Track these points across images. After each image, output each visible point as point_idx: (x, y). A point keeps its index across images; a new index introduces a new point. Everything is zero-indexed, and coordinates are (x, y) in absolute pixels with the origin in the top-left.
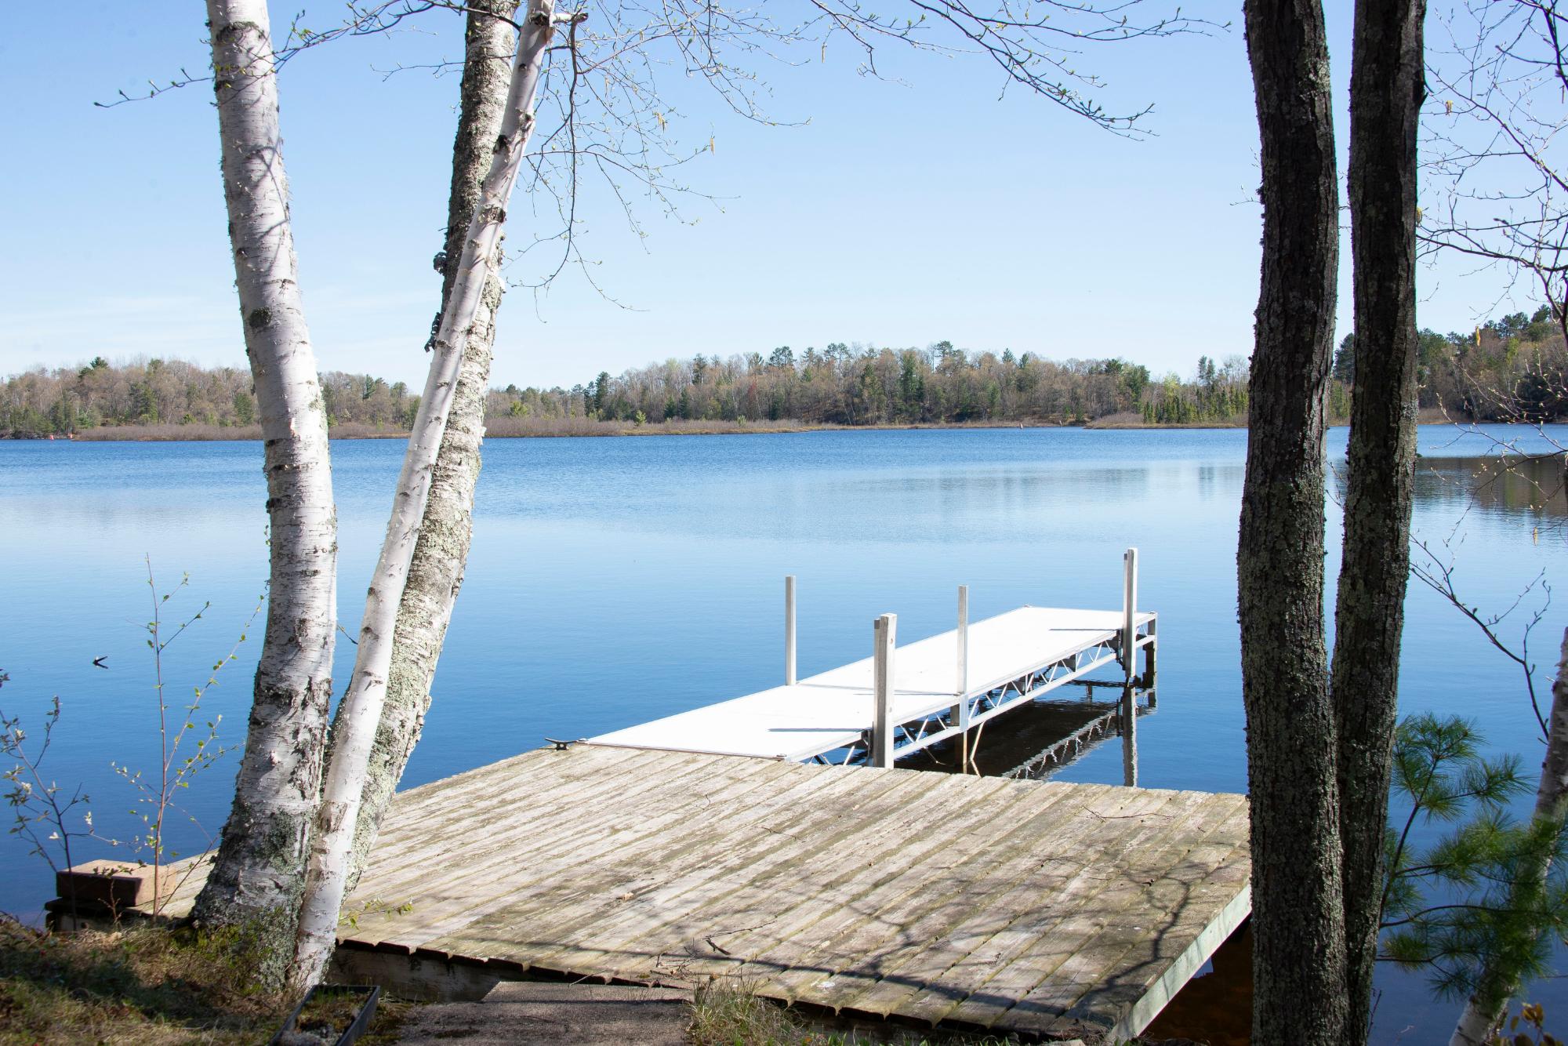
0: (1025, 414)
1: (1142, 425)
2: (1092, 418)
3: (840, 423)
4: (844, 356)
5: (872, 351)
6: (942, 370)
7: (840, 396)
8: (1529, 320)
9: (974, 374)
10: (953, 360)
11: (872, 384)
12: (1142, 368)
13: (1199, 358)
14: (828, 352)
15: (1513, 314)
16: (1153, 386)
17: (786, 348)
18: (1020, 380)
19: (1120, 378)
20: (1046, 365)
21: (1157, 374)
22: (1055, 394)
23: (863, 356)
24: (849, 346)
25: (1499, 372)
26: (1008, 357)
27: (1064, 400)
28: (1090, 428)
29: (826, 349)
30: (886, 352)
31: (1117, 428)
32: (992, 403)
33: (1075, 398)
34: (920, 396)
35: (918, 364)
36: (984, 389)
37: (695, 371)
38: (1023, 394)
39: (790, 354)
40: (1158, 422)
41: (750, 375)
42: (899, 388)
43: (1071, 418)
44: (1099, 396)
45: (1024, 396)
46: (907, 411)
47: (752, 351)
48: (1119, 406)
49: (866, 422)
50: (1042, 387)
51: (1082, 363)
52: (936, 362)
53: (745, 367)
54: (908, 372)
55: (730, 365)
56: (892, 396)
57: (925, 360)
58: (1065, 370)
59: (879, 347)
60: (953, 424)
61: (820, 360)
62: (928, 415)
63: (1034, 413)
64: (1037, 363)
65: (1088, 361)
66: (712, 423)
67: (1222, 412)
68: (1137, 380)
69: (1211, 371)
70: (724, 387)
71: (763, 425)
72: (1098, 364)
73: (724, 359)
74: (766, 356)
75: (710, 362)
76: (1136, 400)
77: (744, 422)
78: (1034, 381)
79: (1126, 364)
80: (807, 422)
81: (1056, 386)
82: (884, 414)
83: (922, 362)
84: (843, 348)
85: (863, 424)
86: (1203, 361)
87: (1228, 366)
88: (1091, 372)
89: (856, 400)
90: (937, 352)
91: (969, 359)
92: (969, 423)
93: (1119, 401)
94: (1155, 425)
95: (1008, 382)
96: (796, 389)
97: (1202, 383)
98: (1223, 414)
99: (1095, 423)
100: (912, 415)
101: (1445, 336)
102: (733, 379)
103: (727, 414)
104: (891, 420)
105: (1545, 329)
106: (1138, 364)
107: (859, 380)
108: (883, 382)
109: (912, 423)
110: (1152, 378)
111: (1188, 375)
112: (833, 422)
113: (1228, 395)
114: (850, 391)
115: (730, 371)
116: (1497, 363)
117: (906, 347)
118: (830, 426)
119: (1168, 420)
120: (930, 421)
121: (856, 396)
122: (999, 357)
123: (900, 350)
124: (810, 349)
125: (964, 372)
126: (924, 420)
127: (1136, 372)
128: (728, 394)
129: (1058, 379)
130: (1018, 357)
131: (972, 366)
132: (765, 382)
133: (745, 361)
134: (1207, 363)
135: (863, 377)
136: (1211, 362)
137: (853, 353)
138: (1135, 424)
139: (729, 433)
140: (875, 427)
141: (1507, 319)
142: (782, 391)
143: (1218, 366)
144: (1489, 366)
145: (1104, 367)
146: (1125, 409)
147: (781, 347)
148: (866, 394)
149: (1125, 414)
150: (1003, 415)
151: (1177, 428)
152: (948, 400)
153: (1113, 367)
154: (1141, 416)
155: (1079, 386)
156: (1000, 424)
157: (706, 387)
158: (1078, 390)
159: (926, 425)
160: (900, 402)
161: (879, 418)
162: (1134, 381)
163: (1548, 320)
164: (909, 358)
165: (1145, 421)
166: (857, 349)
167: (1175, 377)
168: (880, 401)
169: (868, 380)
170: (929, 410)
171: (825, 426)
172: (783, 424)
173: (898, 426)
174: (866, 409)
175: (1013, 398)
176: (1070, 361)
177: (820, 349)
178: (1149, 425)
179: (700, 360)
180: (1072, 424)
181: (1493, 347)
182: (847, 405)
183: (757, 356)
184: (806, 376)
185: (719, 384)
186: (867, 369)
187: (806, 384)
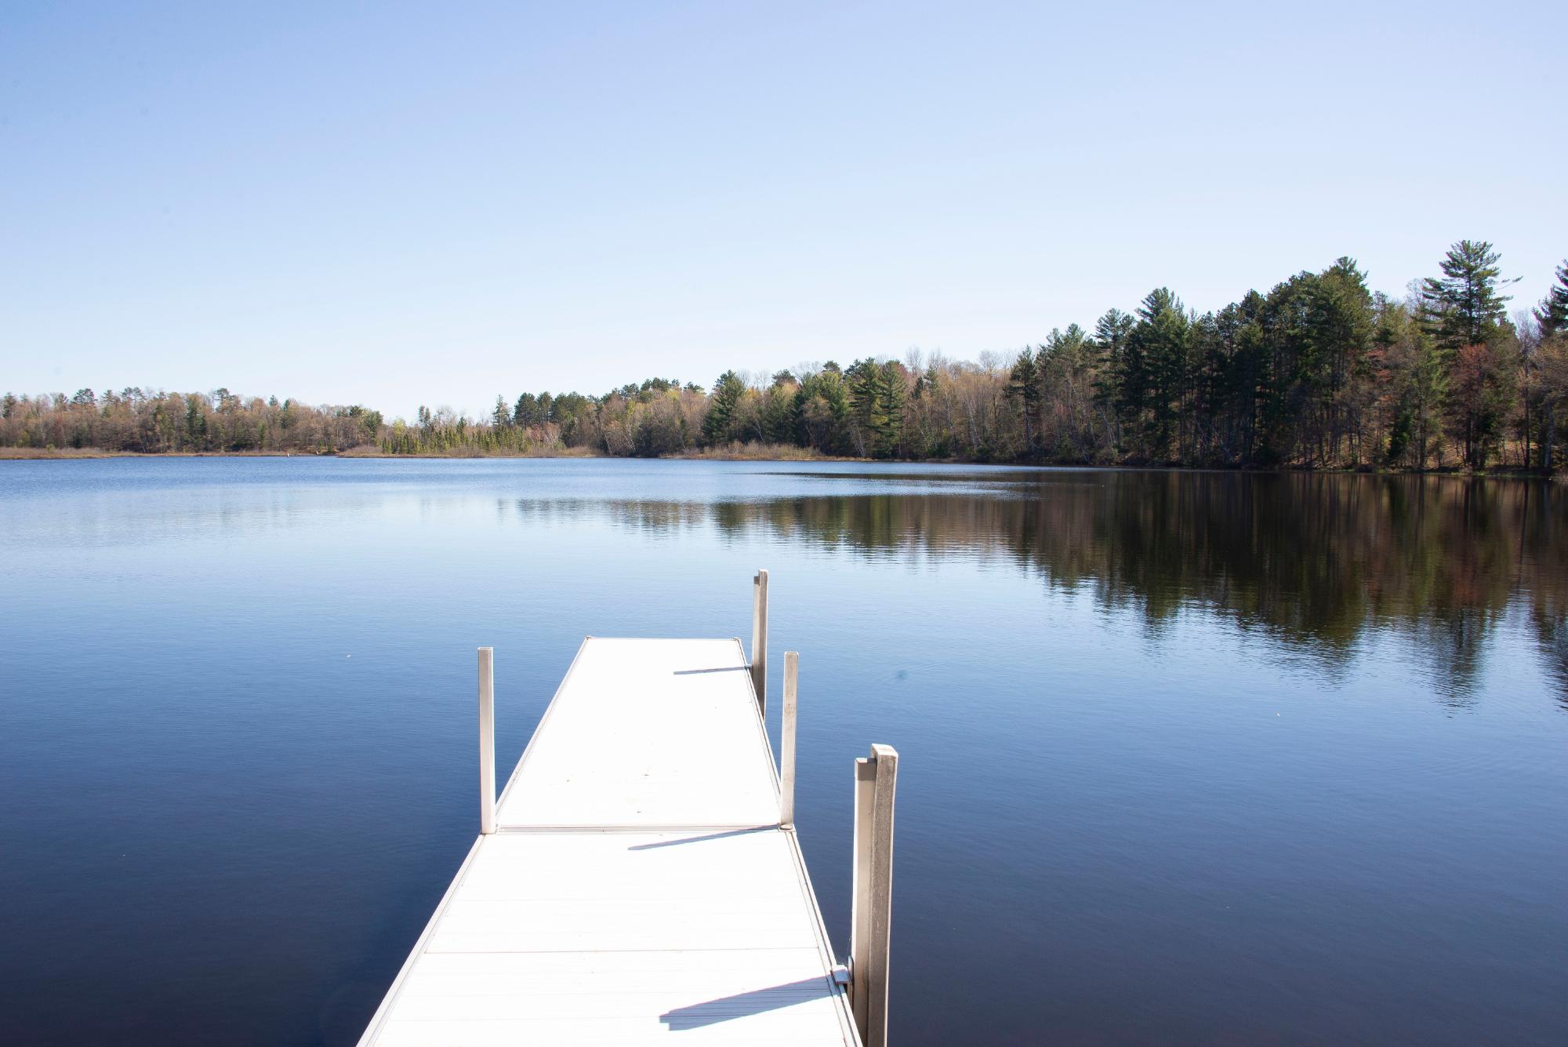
0: (289, 446)
1: (382, 455)
2: (342, 450)
3: (136, 451)
4: (139, 398)
5: (162, 394)
6: (221, 410)
7: (135, 430)
8: (639, 389)
9: (247, 414)
10: (231, 404)
11: (163, 421)
12: (378, 413)
13: (419, 406)
14: (124, 394)
15: (629, 384)
16: (385, 427)
17: (88, 390)
18: (284, 420)
19: (361, 420)
20: (304, 408)
21: (388, 419)
22: (310, 432)
23: (154, 398)
24: (143, 389)
25: (624, 423)
26: (274, 402)
27: (318, 436)
28: (342, 457)
29: (123, 391)
30: (174, 396)
31: (363, 457)
32: (262, 437)
33: (327, 434)
34: (203, 431)
35: (201, 406)
36: (255, 427)
37: (6, 407)
38: (287, 431)
39: (92, 395)
40: (393, 453)
41: (56, 411)
42: (186, 424)
43: (324, 449)
44: (346, 435)
45: (287, 433)
46: (192, 442)
47: (58, 391)
48: (361, 441)
49: (158, 451)
50: (301, 426)
51: (332, 408)
52: (216, 405)
53: (51, 405)
54: (193, 411)
55: (38, 402)
56: (180, 430)
57: (206, 403)
58: (319, 413)
59: (168, 391)
60: (231, 453)
61: (118, 400)
62: (210, 446)
63: (295, 445)
64: (297, 407)
65: (336, 407)
66: (23, 451)
67: (440, 446)
68: (374, 422)
69: (427, 417)
70: (32, 422)
71: (70, 452)
72: (344, 409)
73: (33, 397)
74: (70, 396)
75: (19, 399)
76: (374, 437)
77: (53, 449)
78: (294, 421)
79: (365, 410)
80: (108, 450)
81: (313, 425)
82: (172, 444)
83: (204, 404)
84: (138, 391)
85: (155, 452)
86: (422, 409)
87: (441, 413)
88: (339, 415)
89: (150, 433)
90: (217, 397)
91: (243, 403)
92: (244, 453)
93: (359, 436)
94: (392, 455)
95: (274, 421)
96: (97, 424)
97: (421, 425)
98: (441, 448)
99: (346, 453)
100: (196, 445)
101: (586, 397)
102: (41, 414)
103: (35, 442)
104: (179, 449)
105: (650, 395)
106: (374, 410)
107: (151, 417)
108: (172, 419)
109: (197, 452)
110: (385, 422)
111: (412, 420)
112: (131, 450)
113: (443, 434)
114: (144, 426)
115: (38, 408)
116: (621, 416)
117: (191, 392)
118: (127, 453)
119: (401, 452)
120: (211, 450)
121: (149, 430)
122: (267, 402)
123: (187, 394)
124: (109, 392)
125: (239, 412)
126: (206, 449)
127: (372, 416)
128: (37, 426)
129: (314, 419)
130: (282, 402)
131: (245, 408)
132: (69, 417)
133: (52, 400)
134: (425, 411)
135: (155, 415)
136: (427, 410)
137: (146, 394)
138: (375, 455)
139: (39, 458)
140: (166, 455)
141: (626, 388)
142: (85, 424)
143: (433, 414)
144: (617, 419)
145: (349, 411)
146: (366, 443)
147: (83, 389)
148: (158, 429)
149: (365, 446)
150: (271, 446)
151: (408, 457)
152: (226, 434)
153: (356, 412)
154: (380, 448)
155: (331, 426)
156: (269, 453)
157: (16, 420)
158: (330, 428)
159: (209, 454)
160: (186, 436)
161: (169, 447)
162: (372, 422)
163: (651, 389)
164: (193, 400)
165: (383, 452)
166: (150, 392)
167: (401, 420)
168: (170, 434)
169: (159, 417)
170: (211, 442)
171: (123, 453)
172: (86, 451)
173: (185, 454)
174: (158, 441)
175: (278, 433)
176: (323, 406)
177: (118, 391)
178: (387, 455)
179: (11, 397)
180: (325, 454)
181: (617, 405)
182: (142, 437)
183: (62, 396)
184: (106, 413)
185: (28, 417)
186: (159, 408)
187: (106, 419)
